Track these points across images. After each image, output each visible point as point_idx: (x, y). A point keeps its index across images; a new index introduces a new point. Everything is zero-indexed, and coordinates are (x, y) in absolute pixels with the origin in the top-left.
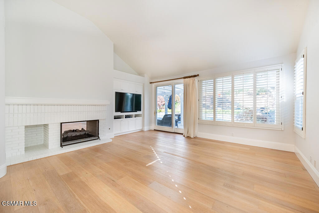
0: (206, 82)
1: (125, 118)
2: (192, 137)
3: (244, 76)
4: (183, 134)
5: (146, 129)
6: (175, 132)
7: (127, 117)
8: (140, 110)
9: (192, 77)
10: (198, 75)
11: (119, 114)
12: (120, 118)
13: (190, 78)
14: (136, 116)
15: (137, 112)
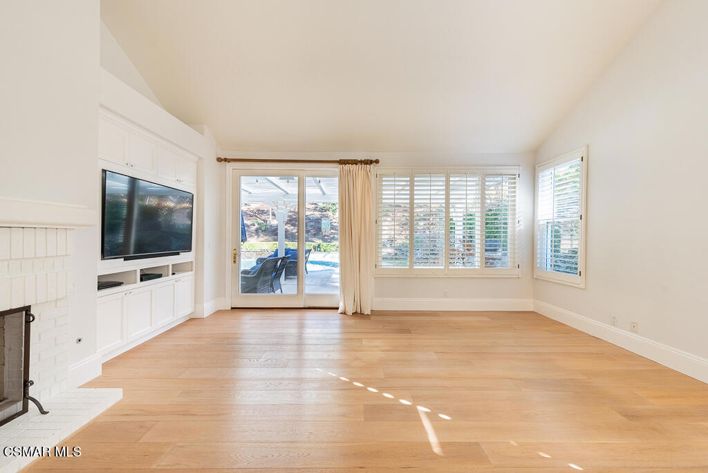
0: (394, 181)
1: (141, 280)
2: (367, 311)
3: (468, 179)
4: (337, 308)
5: (207, 309)
6: (307, 306)
7: (146, 276)
8: (188, 248)
9: (361, 162)
10: (377, 162)
11: (116, 266)
12: (119, 284)
13: (356, 164)
14: (176, 269)
15: (178, 254)
